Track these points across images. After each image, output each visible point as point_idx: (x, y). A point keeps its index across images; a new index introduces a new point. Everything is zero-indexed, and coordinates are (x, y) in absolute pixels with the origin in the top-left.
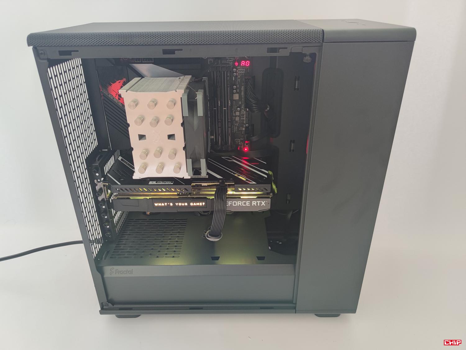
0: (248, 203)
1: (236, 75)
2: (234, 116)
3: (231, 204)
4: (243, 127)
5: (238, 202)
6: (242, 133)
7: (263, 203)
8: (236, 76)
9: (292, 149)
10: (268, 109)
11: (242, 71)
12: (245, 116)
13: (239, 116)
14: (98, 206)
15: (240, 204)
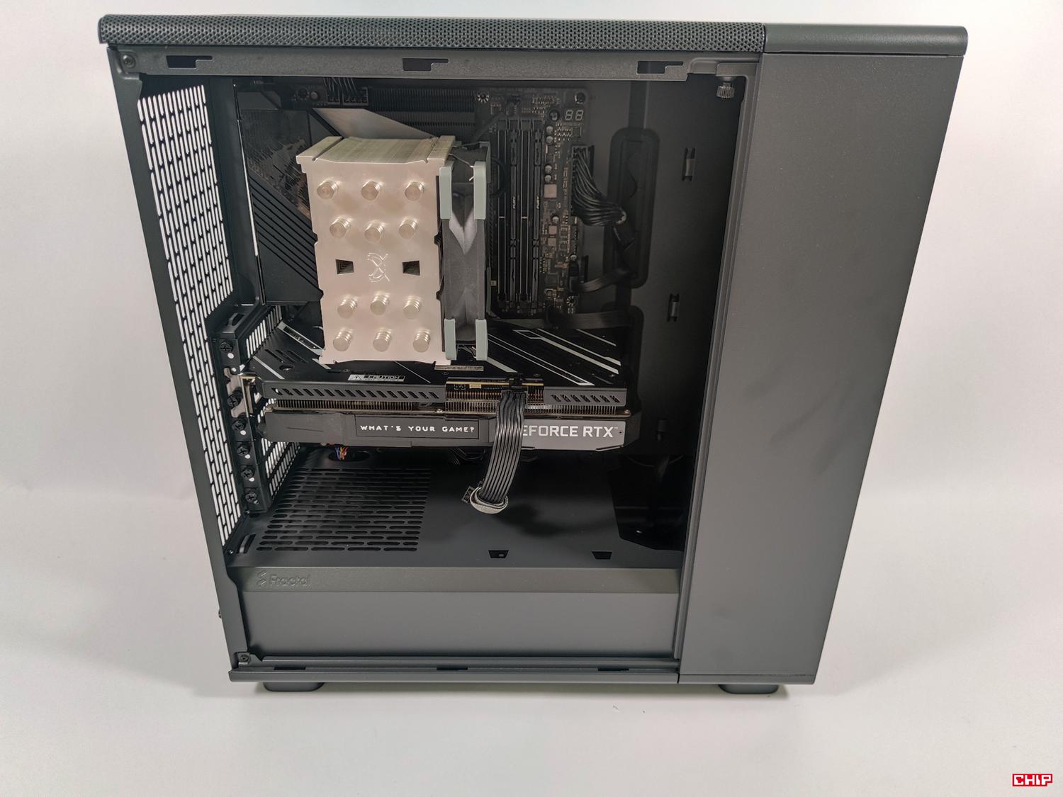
0: (573, 429)
1: (553, 140)
2: (544, 235)
3: (535, 431)
4: (564, 262)
5: (551, 427)
6: (561, 274)
7: (608, 432)
8: (553, 144)
9: (673, 314)
10: (624, 219)
11: (566, 133)
12: (569, 235)
13: (555, 236)
14: (231, 428)
15: (556, 432)
